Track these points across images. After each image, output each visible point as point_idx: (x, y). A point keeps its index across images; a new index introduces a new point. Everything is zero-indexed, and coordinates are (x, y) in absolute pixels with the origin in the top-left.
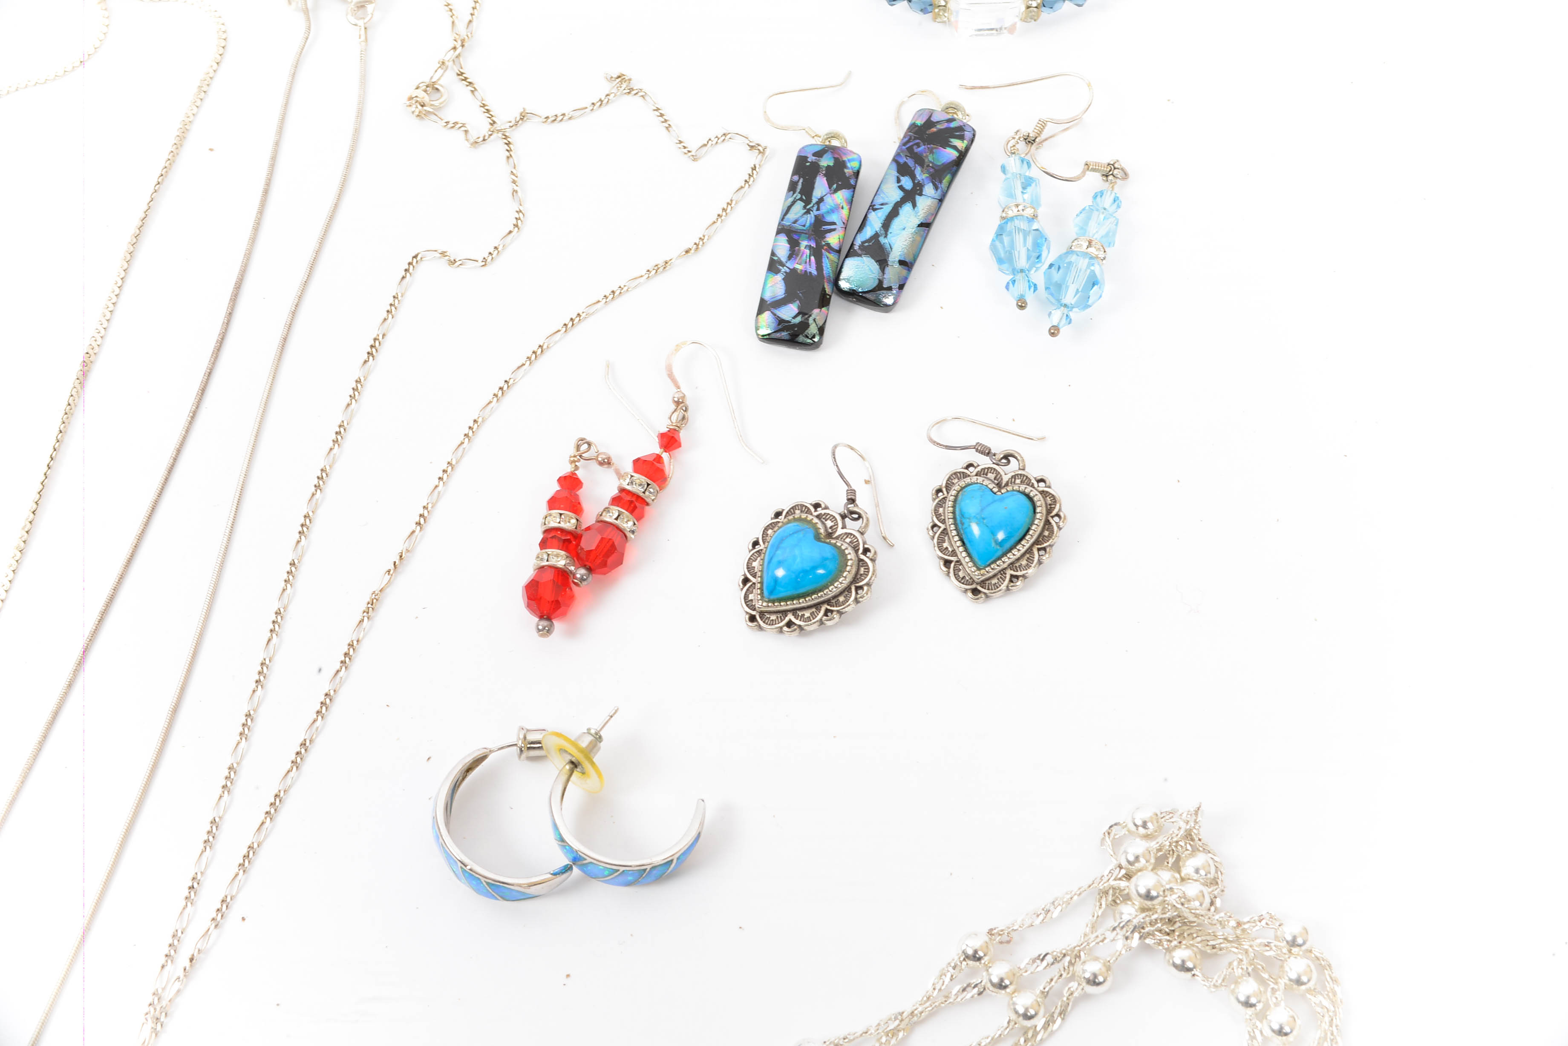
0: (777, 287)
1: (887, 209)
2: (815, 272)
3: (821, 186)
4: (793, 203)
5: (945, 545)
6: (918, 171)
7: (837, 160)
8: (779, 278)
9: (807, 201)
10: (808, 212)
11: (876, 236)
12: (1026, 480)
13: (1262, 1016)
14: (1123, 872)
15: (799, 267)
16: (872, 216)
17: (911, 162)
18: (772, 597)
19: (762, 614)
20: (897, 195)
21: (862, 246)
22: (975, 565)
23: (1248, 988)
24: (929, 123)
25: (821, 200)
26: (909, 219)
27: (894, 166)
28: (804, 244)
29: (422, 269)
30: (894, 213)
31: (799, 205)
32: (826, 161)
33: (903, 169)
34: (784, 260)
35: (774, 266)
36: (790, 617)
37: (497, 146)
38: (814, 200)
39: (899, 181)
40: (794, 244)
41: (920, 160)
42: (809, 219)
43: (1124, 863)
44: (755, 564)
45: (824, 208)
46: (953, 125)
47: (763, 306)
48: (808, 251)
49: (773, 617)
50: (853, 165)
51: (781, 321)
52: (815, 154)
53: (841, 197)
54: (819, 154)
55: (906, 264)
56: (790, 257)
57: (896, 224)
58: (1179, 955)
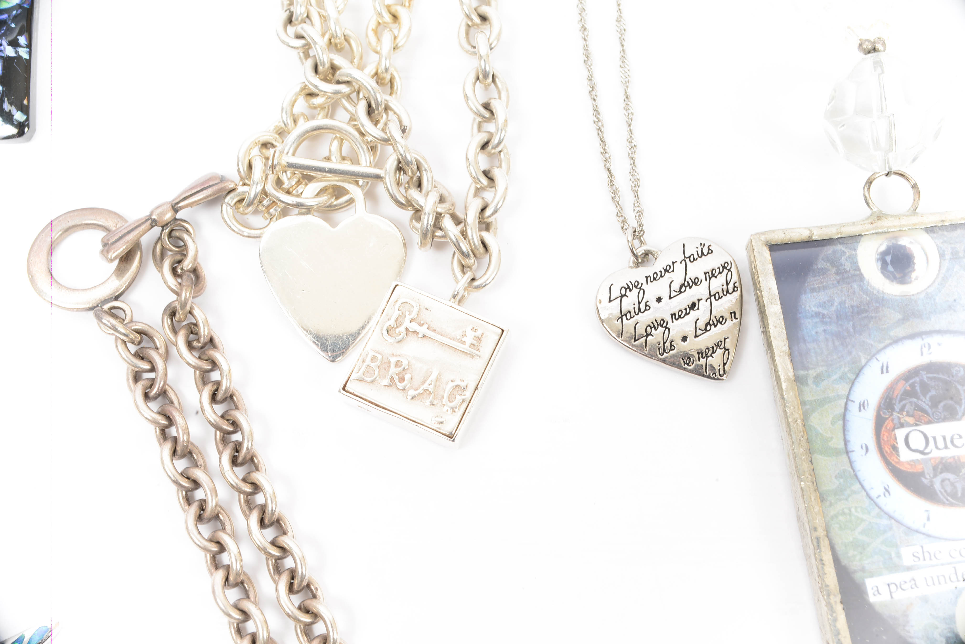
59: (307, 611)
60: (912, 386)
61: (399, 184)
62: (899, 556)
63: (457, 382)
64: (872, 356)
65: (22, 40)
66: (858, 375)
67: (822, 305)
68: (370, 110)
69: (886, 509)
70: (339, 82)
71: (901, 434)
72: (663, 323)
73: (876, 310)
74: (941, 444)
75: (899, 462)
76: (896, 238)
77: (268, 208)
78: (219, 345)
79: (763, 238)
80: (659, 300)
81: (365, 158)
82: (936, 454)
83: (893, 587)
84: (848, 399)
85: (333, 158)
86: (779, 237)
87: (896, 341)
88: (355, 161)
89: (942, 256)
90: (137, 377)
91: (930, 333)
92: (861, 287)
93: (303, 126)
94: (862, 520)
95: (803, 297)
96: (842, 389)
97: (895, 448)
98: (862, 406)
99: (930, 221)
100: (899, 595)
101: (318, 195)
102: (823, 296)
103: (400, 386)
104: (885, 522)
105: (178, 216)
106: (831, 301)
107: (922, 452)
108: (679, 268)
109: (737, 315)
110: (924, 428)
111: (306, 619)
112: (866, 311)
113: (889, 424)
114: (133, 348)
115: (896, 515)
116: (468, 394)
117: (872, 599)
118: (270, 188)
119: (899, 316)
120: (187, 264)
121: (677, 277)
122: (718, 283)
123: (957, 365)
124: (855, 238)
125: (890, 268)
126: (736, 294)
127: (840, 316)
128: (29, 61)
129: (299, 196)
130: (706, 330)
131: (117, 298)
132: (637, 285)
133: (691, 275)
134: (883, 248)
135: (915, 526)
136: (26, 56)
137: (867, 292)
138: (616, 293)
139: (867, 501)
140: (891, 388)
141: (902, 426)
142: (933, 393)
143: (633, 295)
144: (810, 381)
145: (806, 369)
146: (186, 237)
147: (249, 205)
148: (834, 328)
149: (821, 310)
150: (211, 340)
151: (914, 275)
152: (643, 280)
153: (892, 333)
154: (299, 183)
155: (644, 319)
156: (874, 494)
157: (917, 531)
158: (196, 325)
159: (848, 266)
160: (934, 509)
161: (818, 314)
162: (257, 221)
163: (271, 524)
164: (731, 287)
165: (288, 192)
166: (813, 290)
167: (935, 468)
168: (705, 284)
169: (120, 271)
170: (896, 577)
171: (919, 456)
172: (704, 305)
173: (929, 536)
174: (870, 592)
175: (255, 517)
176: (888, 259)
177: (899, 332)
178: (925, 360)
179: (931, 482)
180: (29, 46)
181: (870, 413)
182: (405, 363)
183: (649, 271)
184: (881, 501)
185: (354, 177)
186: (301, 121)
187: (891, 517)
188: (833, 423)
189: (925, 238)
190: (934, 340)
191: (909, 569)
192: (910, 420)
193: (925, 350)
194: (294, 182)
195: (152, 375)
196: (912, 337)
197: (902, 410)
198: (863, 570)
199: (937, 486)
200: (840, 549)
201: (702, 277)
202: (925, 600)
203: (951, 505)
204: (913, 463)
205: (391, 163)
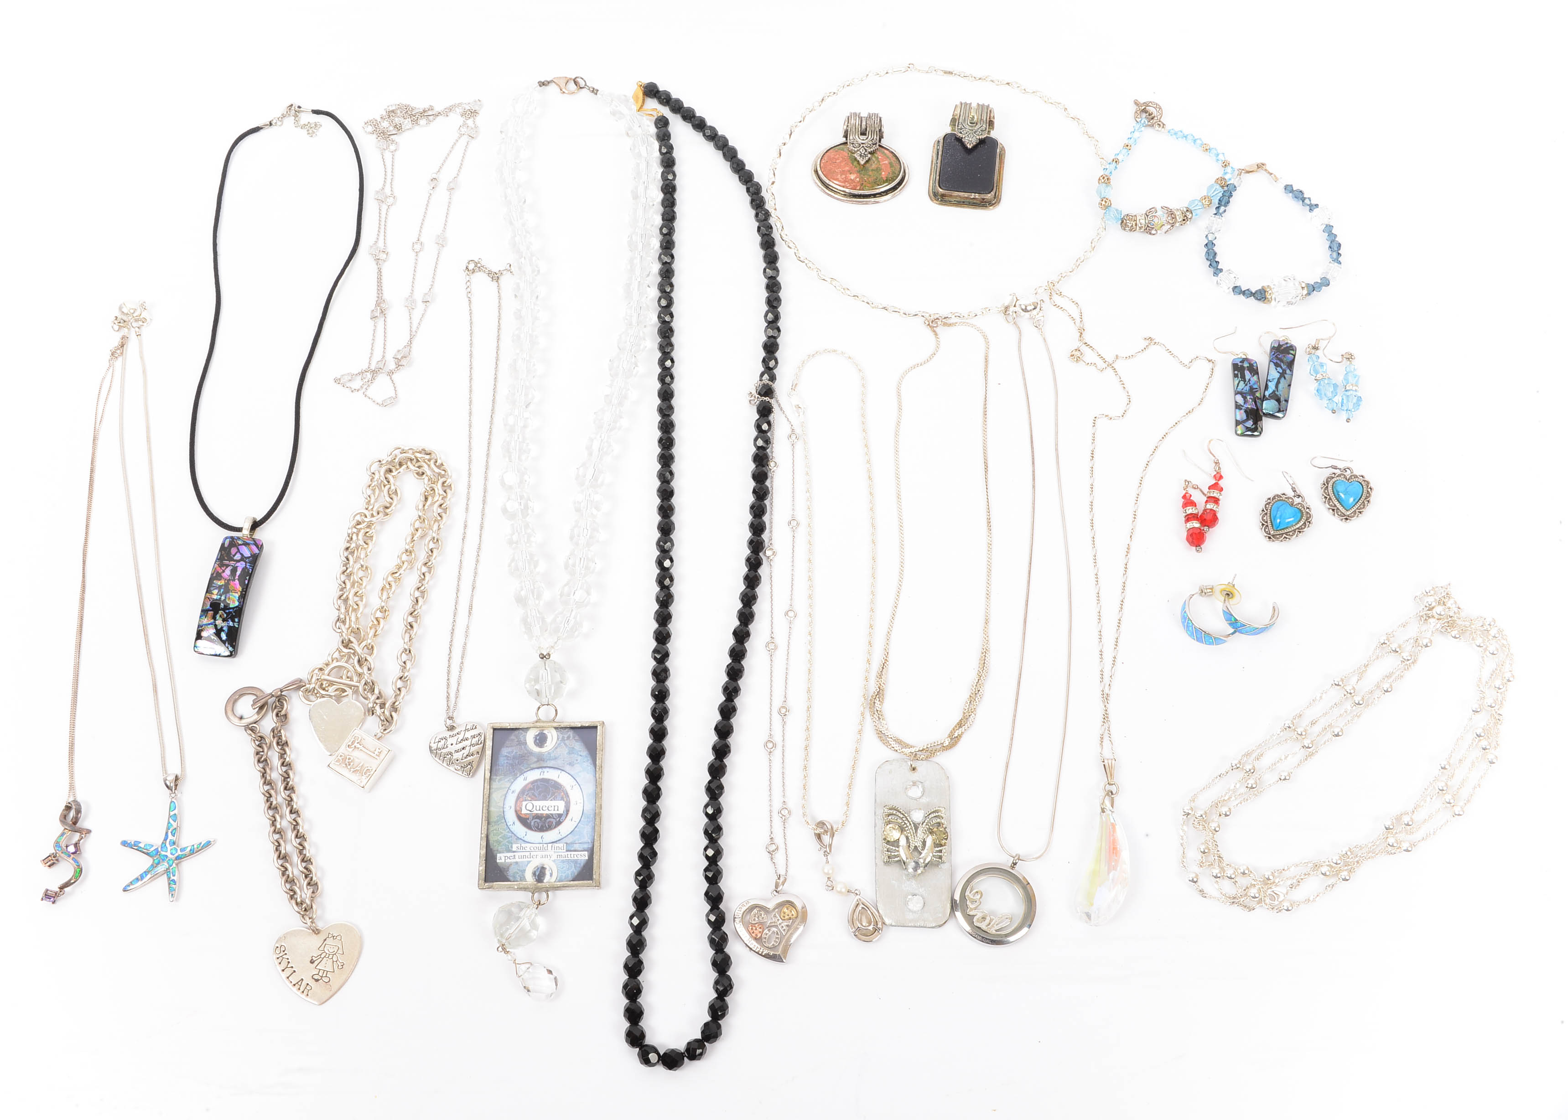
0: (1241, 415)
1: (1276, 381)
2: (1255, 408)
3: (1248, 375)
4: (1239, 382)
5: (1331, 503)
6: (1282, 364)
7: (1249, 363)
8: (1242, 411)
9: (1245, 381)
10: (1246, 385)
11: (1274, 391)
12: (1356, 476)
13: (1486, 650)
14: (1427, 608)
15: (1249, 406)
16: (1269, 384)
17: (1278, 362)
18: (1278, 529)
19: (1273, 536)
20: (1277, 375)
21: (1269, 396)
22: (1345, 509)
23: (1479, 641)
24: (1280, 346)
25: (1249, 380)
26: (1283, 384)
27: (1272, 364)
28: (1248, 397)
29: (1098, 421)
30: (1278, 383)
31: (1242, 383)
32: (1246, 365)
33: (1277, 365)
34: (1242, 404)
35: (1238, 407)
36: (1284, 535)
37: (1110, 370)
38: (1247, 380)
39: (1276, 369)
40: (1245, 398)
41: (1282, 361)
42: (1247, 388)
43: (1427, 605)
44: (1265, 518)
45: (1252, 383)
46: (1288, 345)
47: (1238, 423)
48: (1251, 400)
49: (1278, 536)
50: (1255, 365)
51: (1247, 428)
52: (1240, 362)
53: (1255, 377)
54: (1242, 362)
55: (1287, 401)
56: (1245, 403)
57: (1280, 386)
58: (1453, 633)
59: (302, 845)
60: (534, 786)
61: (365, 690)
62: (512, 847)
63: (369, 768)
64: (522, 774)
65: (236, 620)
66: (515, 780)
67: (509, 753)
68: (359, 661)
69: (512, 830)
70: (350, 649)
71: (524, 803)
72: (451, 754)
73: (528, 757)
74: (538, 809)
75: (521, 814)
76: (543, 730)
77: (316, 694)
78: (289, 745)
79: (491, 725)
80: (452, 744)
81: (355, 678)
82: (535, 812)
83: (506, 858)
84: (509, 788)
85: (344, 677)
86: (497, 726)
87: (532, 769)
88: (352, 680)
89: (558, 739)
90: (257, 753)
91: (545, 767)
92: (525, 747)
93: (335, 664)
94: (502, 833)
95: (502, 749)
96: (508, 785)
97: (521, 808)
98: (513, 792)
99: (555, 725)
100: (508, 861)
101: (335, 691)
102: (510, 749)
103: (349, 767)
104: (510, 834)
105: (283, 694)
106: (512, 752)
107: (530, 811)
108: (463, 733)
109: (480, 753)
110: (533, 802)
111: (301, 848)
112: (524, 756)
113: (521, 799)
114: (257, 743)
115: (515, 833)
116: (372, 773)
117: (498, 861)
118: (317, 687)
119: (536, 760)
120: (283, 713)
121: (461, 737)
122: (475, 741)
123: (552, 780)
124: (527, 729)
125: (538, 741)
126: (482, 745)
127: (514, 758)
128: (238, 628)
129: (328, 691)
130: (466, 758)
131: (255, 723)
132: (445, 738)
133: (466, 736)
134: (537, 733)
135: (520, 837)
136: (237, 626)
137: (526, 750)
138: (437, 740)
139: (506, 826)
140: (526, 786)
141: (526, 801)
142: (540, 789)
143: (443, 742)
144: (497, 780)
145: (496, 776)
146: (284, 702)
147: (309, 692)
148: (511, 762)
149: (508, 754)
150: (287, 742)
151: (545, 745)
152: (448, 737)
153: (532, 766)
154: (329, 685)
155: (444, 751)
156: (509, 824)
157: (521, 839)
158: (281, 736)
159: (522, 739)
160: (529, 832)
161: (506, 756)
162: (312, 698)
163: (295, 813)
164: (480, 742)
165: (324, 689)
166: (507, 747)
167: (533, 817)
168: (470, 740)
169: (258, 713)
170: (509, 855)
171: (529, 812)
172: (468, 748)
173: (524, 841)
174: (498, 858)
175: (289, 809)
176: (538, 738)
177: (534, 766)
178: (542, 777)
179: (531, 822)
180: (239, 622)
181: (516, 794)
182: (352, 758)
183: (451, 733)
184: (510, 827)
185: (350, 686)
186: (335, 661)
187: (513, 833)
188: (501, 797)
189: (554, 732)
190: (546, 770)
191: (514, 852)
192: (529, 799)
193: (542, 774)
194: (327, 685)
195: (262, 753)
196: (538, 768)
197: (527, 795)
198: (497, 851)
199: (532, 824)
200: (491, 842)
201: (470, 737)
202: (517, 863)
203: (536, 831)
204: (526, 814)
205: (363, 682)
